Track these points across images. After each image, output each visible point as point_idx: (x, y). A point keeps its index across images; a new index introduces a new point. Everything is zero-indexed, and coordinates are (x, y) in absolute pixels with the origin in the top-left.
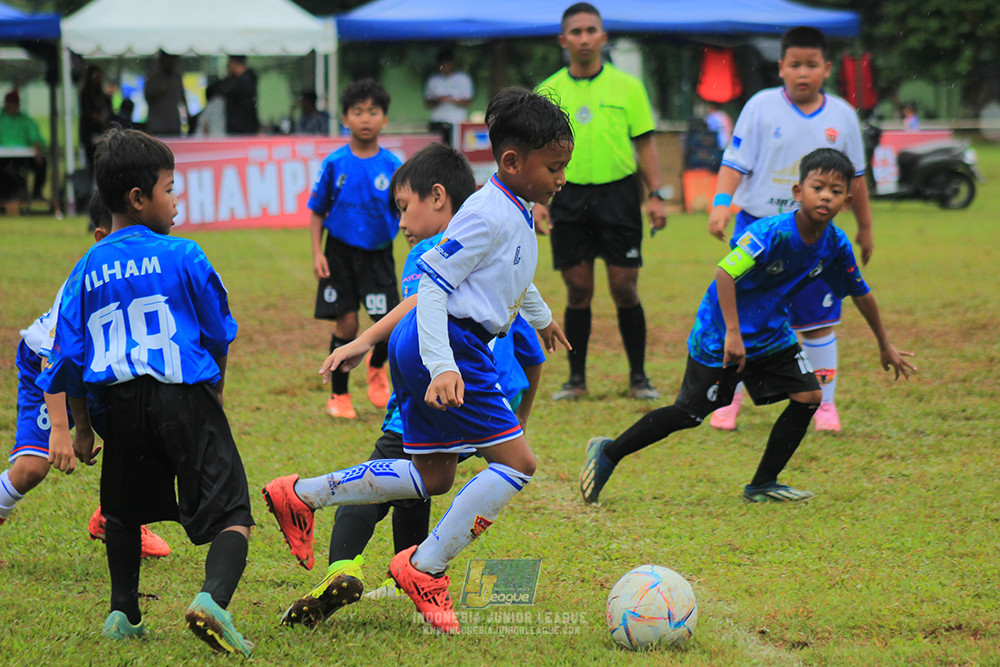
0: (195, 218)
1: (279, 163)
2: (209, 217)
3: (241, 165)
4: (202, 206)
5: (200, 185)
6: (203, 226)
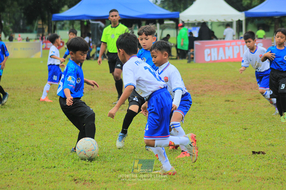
0: (213, 59)
1: (233, 46)
2: (216, 59)
3: (224, 47)
4: (214, 56)
5: (214, 51)
6: (215, 61)
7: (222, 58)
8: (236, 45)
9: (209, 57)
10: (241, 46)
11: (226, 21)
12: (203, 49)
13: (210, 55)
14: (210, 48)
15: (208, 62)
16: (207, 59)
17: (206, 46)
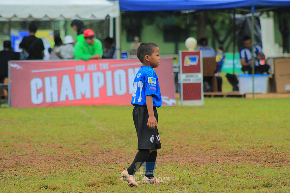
0: (48, 100)
1: (91, 73)
2: (55, 100)
3: (72, 75)
4: (51, 94)
5: (51, 83)
6: (52, 104)
7: (67, 97)
8: (98, 70)
9: (41, 95)
10: (109, 73)
11: (80, 18)
12: (27, 78)
13: (42, 90)
14: (42, 76)
15: (38, 105)
16: (36, 99)
17: (34, 71)
